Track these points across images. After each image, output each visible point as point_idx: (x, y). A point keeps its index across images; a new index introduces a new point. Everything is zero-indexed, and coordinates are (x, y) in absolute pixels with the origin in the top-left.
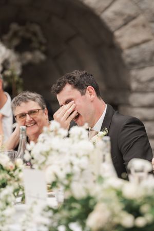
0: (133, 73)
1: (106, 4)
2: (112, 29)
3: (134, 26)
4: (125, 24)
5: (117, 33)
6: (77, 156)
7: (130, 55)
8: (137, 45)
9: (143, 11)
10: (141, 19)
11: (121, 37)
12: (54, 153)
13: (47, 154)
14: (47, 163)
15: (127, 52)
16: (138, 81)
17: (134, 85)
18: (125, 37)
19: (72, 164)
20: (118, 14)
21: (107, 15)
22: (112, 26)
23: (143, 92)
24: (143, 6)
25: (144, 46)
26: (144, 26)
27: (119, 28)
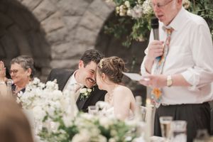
0: (53, 47)
1: (36, 4)
2: (40, 20)
3: (54, 18)
4: (48, 17)
5: (42, 23)
6: (52, 100)
7: (51, 36)
8: (55, 30)
9: (59, 9)
10: (58, 13)
11: (45, 25)
12: (36, 98)
13: (32, 99)
14: (33, 105)
15: (49, 34)
16: (56, 53)
17: (53, 55)
18: (47, 25)
19: (49, 105)
20: (43, 11)
21: (36, 11)
22: (39, 18)
23: (59, 59)
24: (59, 6)
25: (59, 31)
26: (59, 18)
27: (44, 19)
